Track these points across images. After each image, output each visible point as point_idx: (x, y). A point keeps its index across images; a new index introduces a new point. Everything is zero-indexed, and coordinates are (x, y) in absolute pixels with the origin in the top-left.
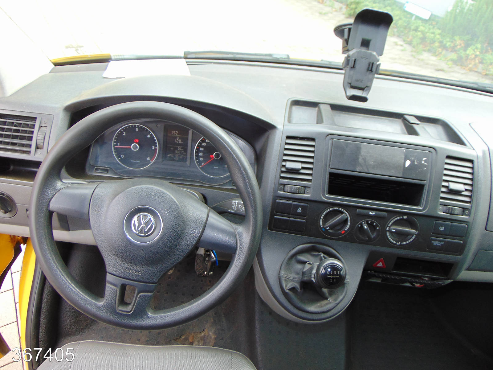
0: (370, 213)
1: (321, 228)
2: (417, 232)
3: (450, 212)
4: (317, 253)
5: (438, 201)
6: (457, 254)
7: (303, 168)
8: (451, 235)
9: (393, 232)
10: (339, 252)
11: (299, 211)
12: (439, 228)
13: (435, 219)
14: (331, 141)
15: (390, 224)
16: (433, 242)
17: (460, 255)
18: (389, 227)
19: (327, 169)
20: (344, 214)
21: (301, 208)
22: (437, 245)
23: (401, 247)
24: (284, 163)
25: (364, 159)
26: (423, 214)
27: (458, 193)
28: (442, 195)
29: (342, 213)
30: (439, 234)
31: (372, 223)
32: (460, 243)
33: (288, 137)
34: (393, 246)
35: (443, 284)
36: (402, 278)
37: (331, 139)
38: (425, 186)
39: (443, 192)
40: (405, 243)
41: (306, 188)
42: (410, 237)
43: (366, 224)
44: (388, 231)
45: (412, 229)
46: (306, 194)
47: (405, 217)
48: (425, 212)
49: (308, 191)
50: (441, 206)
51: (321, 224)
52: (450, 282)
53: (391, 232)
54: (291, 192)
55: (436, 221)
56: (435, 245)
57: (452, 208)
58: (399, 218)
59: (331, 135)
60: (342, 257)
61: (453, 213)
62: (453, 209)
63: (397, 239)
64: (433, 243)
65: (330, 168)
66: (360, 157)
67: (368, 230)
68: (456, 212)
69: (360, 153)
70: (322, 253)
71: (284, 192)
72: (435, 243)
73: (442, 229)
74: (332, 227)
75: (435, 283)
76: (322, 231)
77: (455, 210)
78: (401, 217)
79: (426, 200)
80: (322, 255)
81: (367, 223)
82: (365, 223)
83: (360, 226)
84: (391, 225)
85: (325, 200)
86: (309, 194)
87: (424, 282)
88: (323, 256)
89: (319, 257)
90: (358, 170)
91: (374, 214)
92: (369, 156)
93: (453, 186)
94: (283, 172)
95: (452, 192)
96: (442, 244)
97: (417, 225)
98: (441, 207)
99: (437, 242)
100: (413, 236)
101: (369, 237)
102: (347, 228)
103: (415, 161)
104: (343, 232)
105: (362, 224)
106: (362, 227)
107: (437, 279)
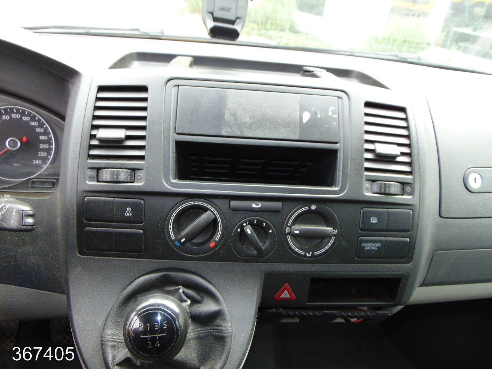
0: (254, 206)
1: (173, 241)
2: (336, 231)
3: (383, 192)
4: (172, 288)
5: (362, 174)
6: (403, 260)
7: (128, 138)
8: (389, 230)
9: (297, 234)
10: (212, 282)
11: (128, 214)
12: (370, 220)
13: (362, 206)
14: (174, 90)
15: (291, 221)
16: (363, 245)
17: (408, 262)
18: (289, 226)
19: (171, 135)
20: (209, 211)
21: (130, 209)
22: (370, 250)
23: (315, 260)
24: (94, 132)
25: (234, 115)
26: (341, 198)
27: (390, 159)
28: (367, 165)
29: (206, 210)
30: (370, 230)
31: (260, 223)
32: (406, 242)
33: (102, 89)
34: (301, 260)
35: (390, 313)
36: (326, 314)
37: (175, 86)
38: (339, 151)
39: (367, 160)
40: (319, 252)
41: (136, 171)
42: (326, 240)
43: (249, 226)
44: (289, 234)
45: (327, 226)
46: (137, 182)
47: (313, 207)
48: (344, 195)
49: (139, 176)
50: (368, 182)
51: (172, 235)
52: (400, 309)
53: (295, 236)
54: (111, 180)
55: (364, 209)
56: (368, 250)
57: (385, 184)
58: (304, 209)
59: (173, 79)
60: (218, 290)
61: (387, 192)
62: (387, 186)
63: (306, 247)
64: (365, 247)
65: (175, 135)
66: (227, 112)
67: (254, 237)
68: (392, 190)
69: (225, 104)
70: (181, 287)
71: (98, 181)
72: (368, 247)
73: (374, 222)
74: (190, 237)
75: (378, 314)
76: (176, 246)
77: (391, 188)
78: (307, 208)
79: (343, 174)
80: (181, 291)
81: (251, 224)
82: (247, 225)
83: (239, 230)
84: (293, 224)
85: (170, 189)
86: (140, 182)
87: (360, 314)
88: (183, 292)
89: (178, 295)
90: (224, 134)
91: (260, 206)
92: (241, 109)
93: (381, 149)
94: (92, 147)
95: (381, 159)
96: (378, 247)
97: (335, 217)
98: (367, 185)
99: (370, 244)
100: (331, 237)
101: (257, 248)
102: (218, 237)
103: (318, 113)
104: (212, 244)
105: (242, 227)
106: (243, 232)
107: (380, 308)
